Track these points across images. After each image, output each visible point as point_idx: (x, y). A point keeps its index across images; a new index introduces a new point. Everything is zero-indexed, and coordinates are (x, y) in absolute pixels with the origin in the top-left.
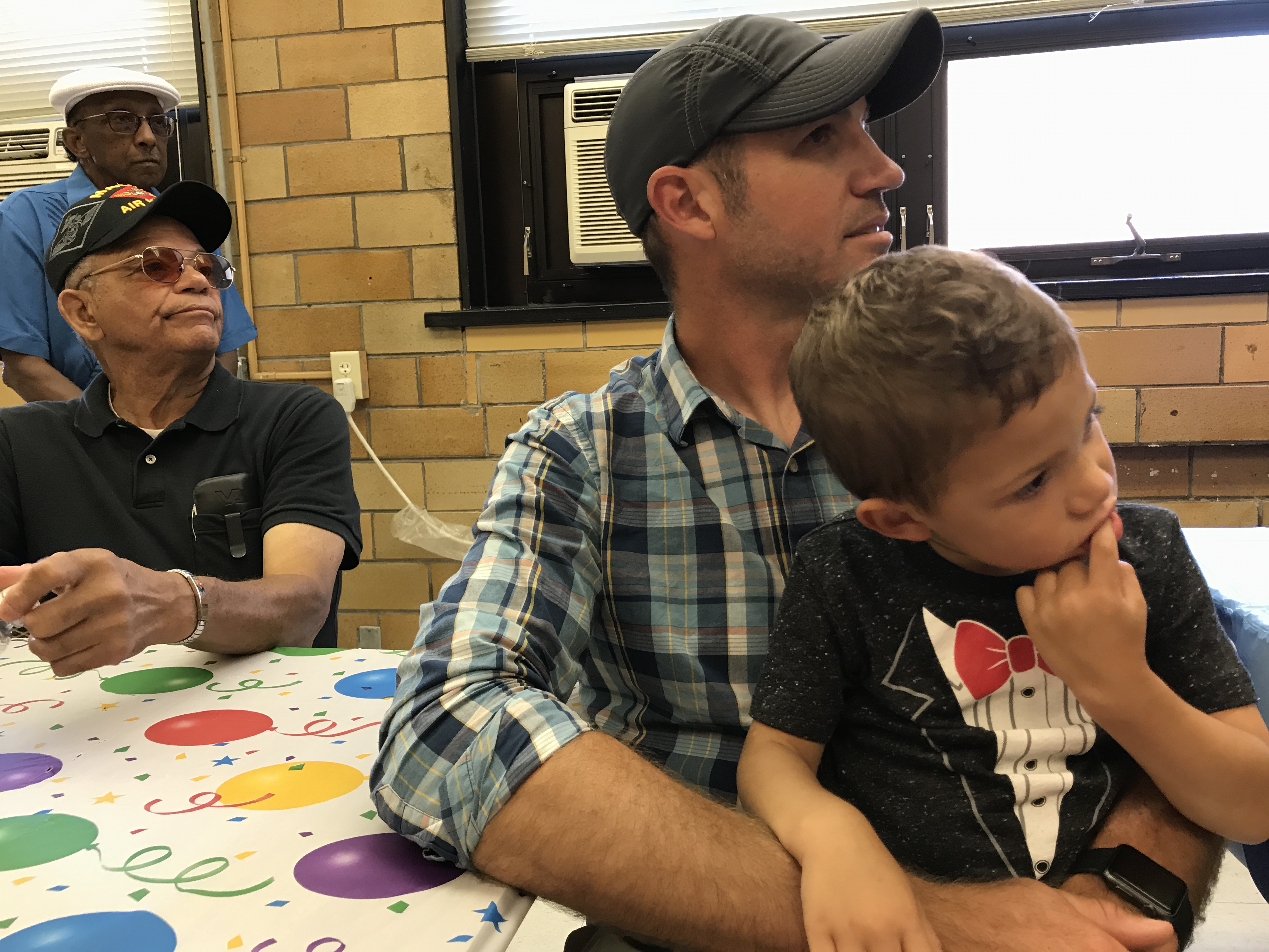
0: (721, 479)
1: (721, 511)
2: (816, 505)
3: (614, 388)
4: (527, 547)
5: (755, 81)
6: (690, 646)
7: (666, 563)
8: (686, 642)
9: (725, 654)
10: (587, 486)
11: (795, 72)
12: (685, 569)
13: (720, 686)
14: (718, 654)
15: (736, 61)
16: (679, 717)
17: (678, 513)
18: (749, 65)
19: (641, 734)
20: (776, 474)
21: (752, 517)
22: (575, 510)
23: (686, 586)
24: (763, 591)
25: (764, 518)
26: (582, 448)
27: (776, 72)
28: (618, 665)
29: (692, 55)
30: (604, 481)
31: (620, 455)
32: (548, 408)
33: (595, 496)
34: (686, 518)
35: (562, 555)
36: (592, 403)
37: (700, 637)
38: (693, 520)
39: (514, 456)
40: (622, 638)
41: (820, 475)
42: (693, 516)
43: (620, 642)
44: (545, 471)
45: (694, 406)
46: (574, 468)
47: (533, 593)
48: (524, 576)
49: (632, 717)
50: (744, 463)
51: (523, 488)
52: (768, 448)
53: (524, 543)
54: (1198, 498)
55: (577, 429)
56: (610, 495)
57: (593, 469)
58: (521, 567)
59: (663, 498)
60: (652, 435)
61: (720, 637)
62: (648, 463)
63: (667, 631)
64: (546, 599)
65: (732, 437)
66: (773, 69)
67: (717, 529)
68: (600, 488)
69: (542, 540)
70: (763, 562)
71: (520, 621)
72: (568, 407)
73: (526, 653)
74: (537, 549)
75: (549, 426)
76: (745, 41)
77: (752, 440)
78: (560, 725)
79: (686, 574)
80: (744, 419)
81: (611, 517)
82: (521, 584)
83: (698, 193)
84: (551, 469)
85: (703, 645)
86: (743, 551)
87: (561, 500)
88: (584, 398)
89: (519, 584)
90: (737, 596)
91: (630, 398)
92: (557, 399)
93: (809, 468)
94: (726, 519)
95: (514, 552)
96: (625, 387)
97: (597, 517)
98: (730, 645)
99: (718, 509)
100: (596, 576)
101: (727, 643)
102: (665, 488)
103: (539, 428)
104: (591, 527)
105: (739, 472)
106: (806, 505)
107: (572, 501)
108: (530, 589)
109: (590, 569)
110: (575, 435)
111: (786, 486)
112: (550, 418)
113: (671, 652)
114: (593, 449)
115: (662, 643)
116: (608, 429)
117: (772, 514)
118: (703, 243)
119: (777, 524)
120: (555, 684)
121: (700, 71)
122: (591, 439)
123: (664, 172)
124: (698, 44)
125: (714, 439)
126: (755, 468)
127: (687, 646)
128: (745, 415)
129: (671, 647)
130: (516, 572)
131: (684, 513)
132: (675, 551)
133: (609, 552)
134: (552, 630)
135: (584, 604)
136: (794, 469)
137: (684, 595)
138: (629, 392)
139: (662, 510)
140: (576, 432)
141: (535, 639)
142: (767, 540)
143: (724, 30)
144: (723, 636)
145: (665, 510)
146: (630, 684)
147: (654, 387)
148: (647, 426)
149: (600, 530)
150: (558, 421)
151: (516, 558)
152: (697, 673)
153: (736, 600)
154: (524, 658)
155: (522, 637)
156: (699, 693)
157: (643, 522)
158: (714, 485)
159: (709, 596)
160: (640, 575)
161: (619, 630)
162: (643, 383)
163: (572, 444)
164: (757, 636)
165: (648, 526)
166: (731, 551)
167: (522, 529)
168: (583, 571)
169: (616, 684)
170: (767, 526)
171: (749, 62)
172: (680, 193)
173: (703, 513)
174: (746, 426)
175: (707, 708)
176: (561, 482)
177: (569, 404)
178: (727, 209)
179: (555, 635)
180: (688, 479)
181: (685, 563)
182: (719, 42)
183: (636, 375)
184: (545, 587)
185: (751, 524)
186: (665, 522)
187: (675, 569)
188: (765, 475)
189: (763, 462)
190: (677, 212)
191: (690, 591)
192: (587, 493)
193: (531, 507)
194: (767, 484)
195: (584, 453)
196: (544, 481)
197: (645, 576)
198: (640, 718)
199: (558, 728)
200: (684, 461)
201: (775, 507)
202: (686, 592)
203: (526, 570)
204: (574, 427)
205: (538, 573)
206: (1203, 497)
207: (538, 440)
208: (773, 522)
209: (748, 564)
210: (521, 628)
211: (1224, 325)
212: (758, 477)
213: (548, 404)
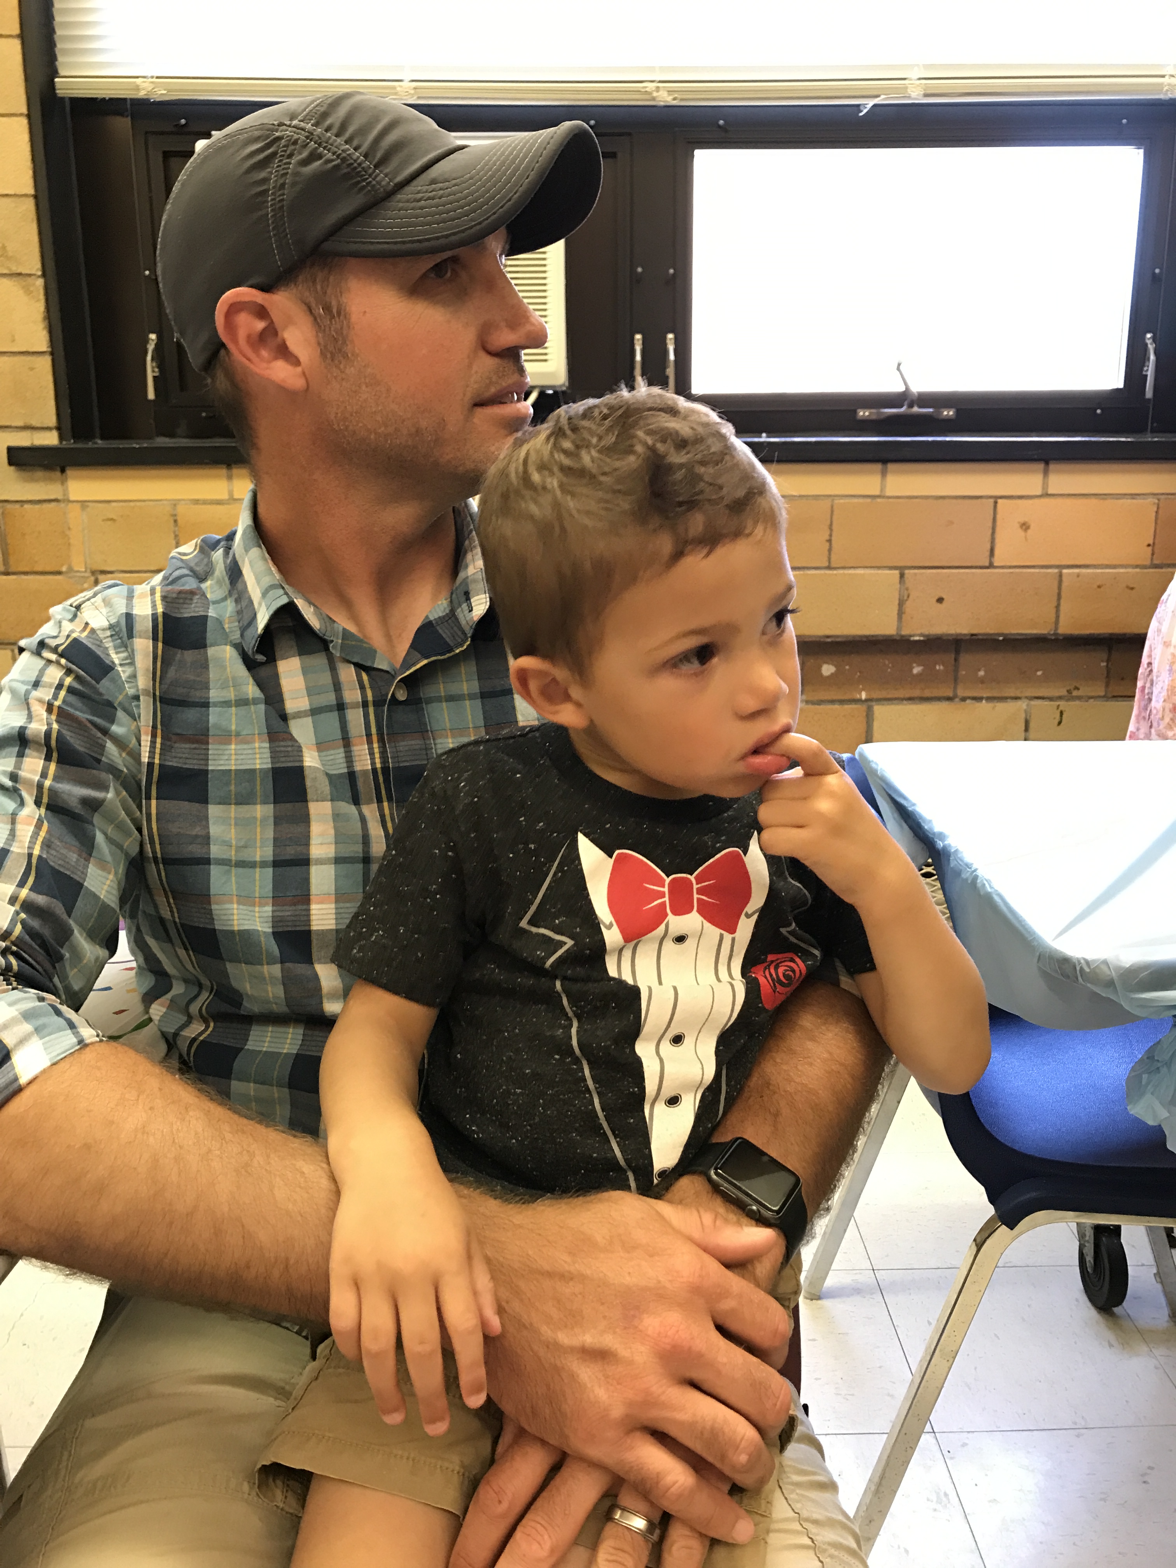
0: (308, 708)
1: (304, 750)
2: (428, 742)
3: (170, 579)
4: (29, 799)
5: (364, 187)
6: (262, 920)
7: (233, 815)
8: (257, 915)
9: (306, 928)
10: (120, 714)
11: (415, 183)
12: (258, 823)
13: (300, 969)
14: (298, 929)
15: (338, 156)
16: (250, 1007)
17: (250, 751)
18: (355, 165)
19: (207, 1027)
20: (378, 703)
21: (346, 757)
22: (103, 747)
23: (258, 844)
24: (357, 849)
25: (363, 758)
26: (117, 662)
27: (391, 180)
28: (173, 944)
29: (279, 139)
30: (146, 710)
31: (172, 673)
32: (74, 605)
33: (133, 727)
34: (260, 758)
35: (78, 809)
36: (135, 601)
37: (275, 908)
38: (269, 760)
39: (22, 672)
40: (175, 910)
41: (434, 704)
42: (269, 755)
43: (173, 916)
44: (63, 693)
45: (271, 612)
46: (101, 690)
47: (34, 861)
48: (21, 838)
49: (194, 1008)
50: (337, 687)
51: (30, 717)
52: (368, 669)
53: (24, 794)
54: (964, 699)
55: (112, 636)
56: (154, 727)
57: (131, 692)
58: (19, 827)
59: (230, 731)
60: (217, 648)
61: (300, 907)
62: (211, 685)
63: (232, 903)
64: (53, 868)
65: (324, 653)
66: (386, 175)
67: (299, 771)
68: (139, 717)
69: (50, 789)
70: (357, 812)
71: (13, 900)
72: (102, 604)
73: (18, 942)
74: (45, 800)
75: (72, 631)
76: (351, 130)
77: (348, 658)
78: (53, 1036)
79: (258, 830)
80: (341, 629)
81: (157, 756)
82: (18, 849)
83: (285, 327)
84: (71, 690)
85: (279, 919)
86: (332, 800)
87: (82, 732)
88: (125, 593)
89: (15, 848)
90: (324, 856)
91: (189, 596)
92: (89, 594)
93: (422, 695)
94: (311, 760)
95: (10, 805)
96: (183, 580)
97: (135, 756)
98: (313, 917)
99: (300, 747)
100: (128, 834)
101: (309, 915)
102: (234, 720)
103: (60, 632)
104: (125, 770)
105: (330, 698)
106: (415, 743)
107: (99, 735)
108: (30, 855)
109: (120, 827)
110: (109, 644)
111: (389, 717)
112: (77, 620)
113: (236, 928)
114: (132, 664)
115: (225, 918)
116: (155, 639)
117: (372, 754)
118: (290, 396)
119: (378, 765)
120: (64, 978)
121: (290, 163)
122: (129, 650)
123: (238, 295)
124: (288, 123)
125: (300, 655)
126: (352, 695)
127: (258, 920)
128: (344, 623)
129: (235, 922)
130: (13, 834)
131: (257, 751)
132: (244, 799)
133: (154, 802)
134: (59, 909)
135: (109, 873)
136: (402, 696)
137: (255, 856)
138: (187, 587)
139: (229, 747)
140: (110, 639)
141: (35, 924)
142: (366, 787)
143: (322, 109)
144: (305, 907)
145: (233, 747)
146: (189, 967)
147: (226, 579)
148: (210, 636)
149: (140, 772)
150: (87, 624)
151: (12, 814)
152: (269, 954)
153: (321, 862)
154: (14, 948)
155: (13, 922)
156: (272, 977)
157: (202, 762)
158: (299, 715)
159: (288, 857)
160: (197, 830)
161: (172, 901)
162: (213, 573)
163: (102, 656)
164: (348, 905)
165: (210, 768)
166: (317, 801)
167: (22, 774)
168: (110, 830)
169: (175, 967)
170: (365, 768)
171: (355, 161)
172: (260, 325)
173: (281, 751)
174: (343, 639)
175: (282, 995)
176: (84, 708)
177: (104, 600)
178: (323, 354)
179: (65, 916)
180: (262, 707)
181: (259, 815)
182: (316, 124)
183: (206, 560)
184: (53, 852)
185: (345, 765)
186: (233, 762)
187: (243, 823)
188: (365, 704)
189: (362, 687)
190: (256, 351)
191: (264, 851)
192: (120, 725)
193: (37, 743)
194: (366, 716)
195: (120, 669)
196: (59, 707)
197: (203, 833)
198: (204, 1008)
199: (49, 1041)
200: (259, 684)
201: (376, 745)
202: (258, 853)
203: (25, 831)
204: (108, 633)
205: (43, 834)
206: (969, 698)
207: (55, 650)
208: (373, 763)
209: (336, 817)
210: (12, 909)
211: (996, 499)
212: (355, 706)
213: (75, 600)
